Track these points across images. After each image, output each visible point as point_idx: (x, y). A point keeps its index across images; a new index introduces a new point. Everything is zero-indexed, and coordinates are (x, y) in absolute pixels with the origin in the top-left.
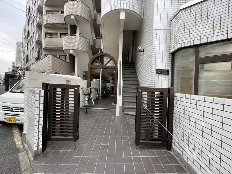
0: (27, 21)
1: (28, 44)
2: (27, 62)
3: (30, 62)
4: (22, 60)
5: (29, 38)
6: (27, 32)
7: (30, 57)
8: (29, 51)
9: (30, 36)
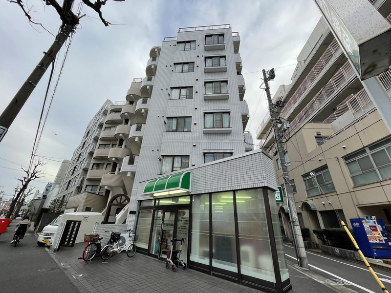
0: (83, 143)
1: (75, 167)
2: (67, 189)
3: (70, 190)
4: (62, 184)
5: (78, 162)
6: (78, 155)
7: (72, 184)
8: (73, 176)
9: (80, 160)
